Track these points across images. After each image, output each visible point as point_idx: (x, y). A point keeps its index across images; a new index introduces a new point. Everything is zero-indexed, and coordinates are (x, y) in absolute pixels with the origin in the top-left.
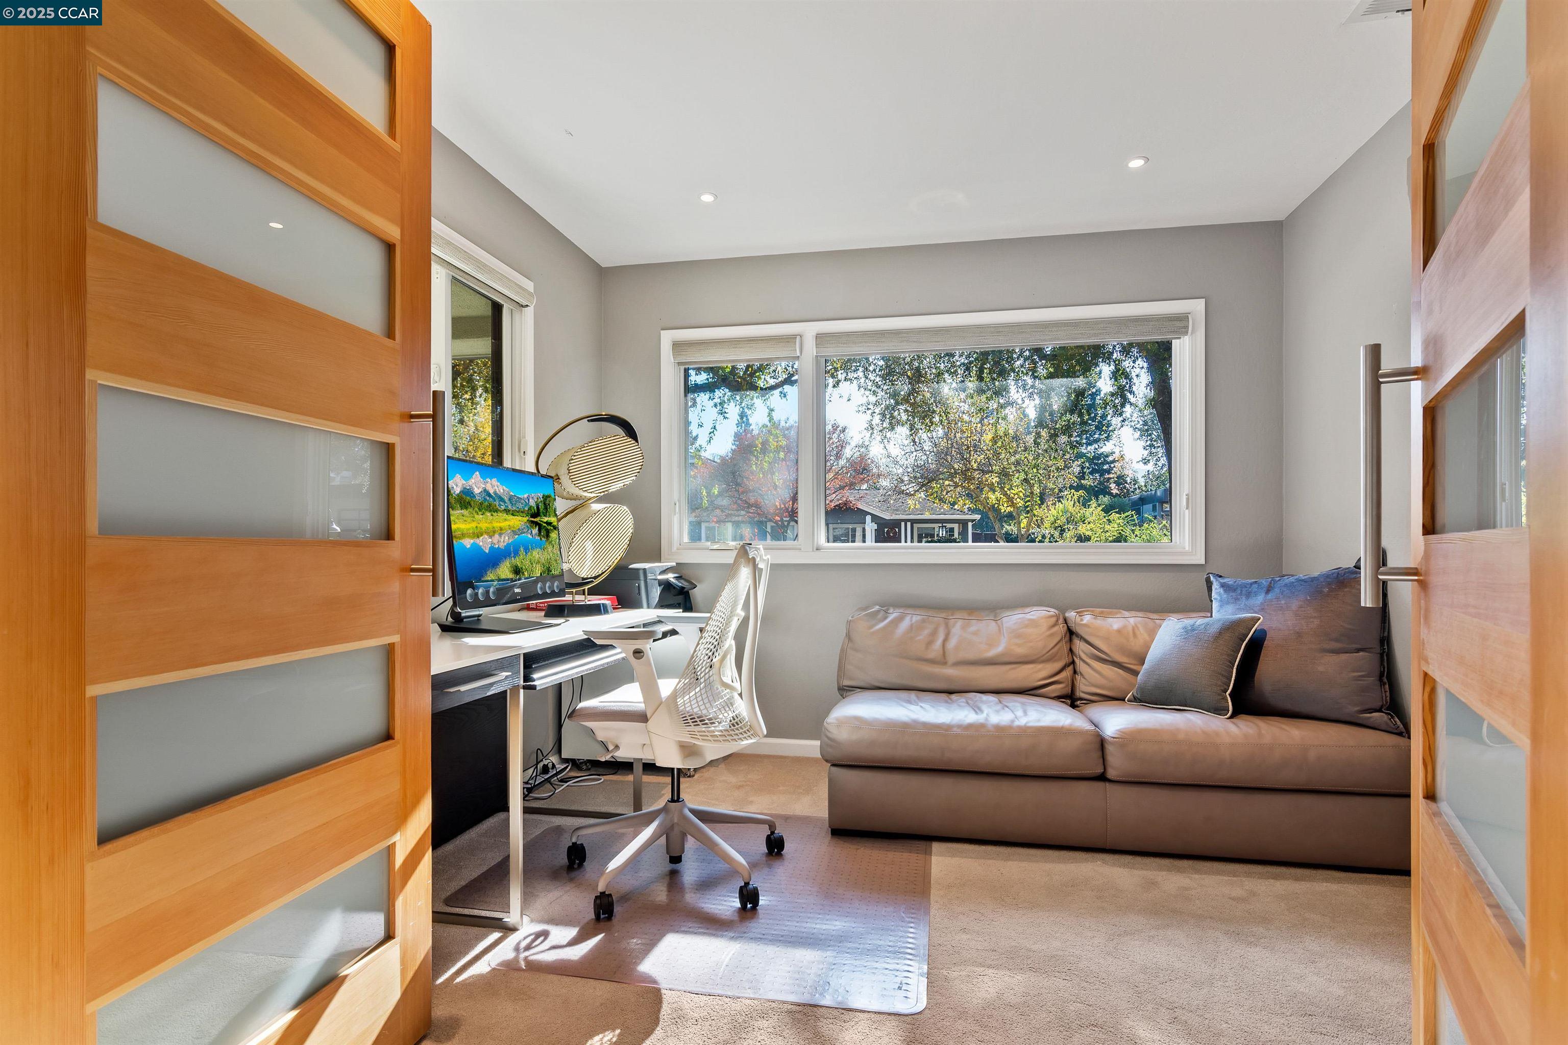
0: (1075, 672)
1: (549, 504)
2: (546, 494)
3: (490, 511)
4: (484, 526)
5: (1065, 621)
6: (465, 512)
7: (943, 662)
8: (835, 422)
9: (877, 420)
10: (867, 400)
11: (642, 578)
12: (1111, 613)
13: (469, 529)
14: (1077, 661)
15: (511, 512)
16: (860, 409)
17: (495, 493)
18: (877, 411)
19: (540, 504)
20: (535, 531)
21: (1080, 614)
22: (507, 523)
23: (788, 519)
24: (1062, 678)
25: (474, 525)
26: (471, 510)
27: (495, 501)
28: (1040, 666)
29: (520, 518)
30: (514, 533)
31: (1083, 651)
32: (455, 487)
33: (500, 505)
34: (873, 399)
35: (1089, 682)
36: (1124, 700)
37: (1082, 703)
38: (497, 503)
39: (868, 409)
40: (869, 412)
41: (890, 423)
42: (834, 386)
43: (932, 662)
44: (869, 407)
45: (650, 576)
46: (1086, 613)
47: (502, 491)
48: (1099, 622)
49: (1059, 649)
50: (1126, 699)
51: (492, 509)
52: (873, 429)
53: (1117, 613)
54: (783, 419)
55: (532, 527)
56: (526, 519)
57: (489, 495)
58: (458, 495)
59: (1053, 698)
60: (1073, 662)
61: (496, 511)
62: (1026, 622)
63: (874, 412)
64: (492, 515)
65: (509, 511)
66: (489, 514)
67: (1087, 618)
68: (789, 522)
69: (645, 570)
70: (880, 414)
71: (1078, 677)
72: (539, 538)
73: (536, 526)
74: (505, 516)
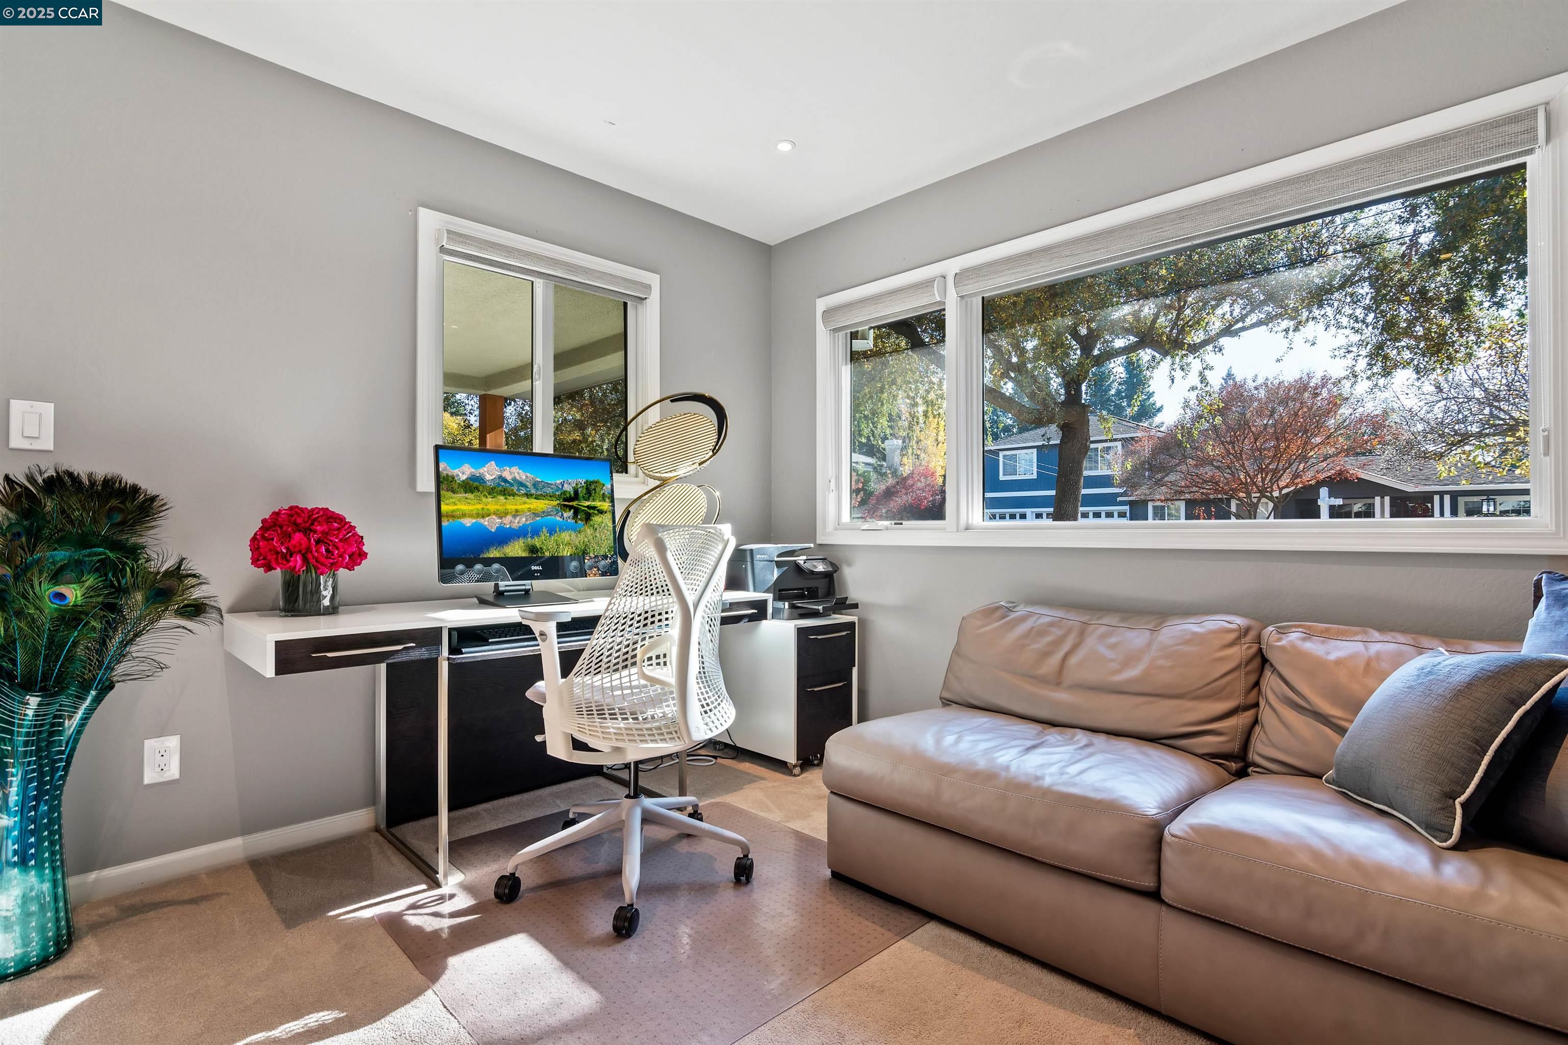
0: (1256, 722)
1: (595, 489)
2: (591, 479)
3: (504, 495)
4: (492, 507)
5: (1258, 639)
6: (469, 495)
7: (1057, 680)
8: (1325, 373)
9: (1362, 363)
10: (1347, 340)
11: (749, 559)
12: (1343, 633)
13: (472, 511)
14: (1262, 703)
15: (534, 496)
16: (1337, 353)
17: (514, 479)
18: (1364, 352)
19: (580, 490)
20: (569, 514)
21: (1282, 631)
22: (527, 506)
23: (1258, 495)
24: (1226, 727)
25: (479, 507)
26: (479, 494)
27: (513, 486)
28: (1189, 704)
29: (547, 502)
30: (536, 515)
31: (1272, 689)
32: (460, 475)
33: (519, 490)
34: (1356, 338)
35: (1270, 740)
36: (1321, 778)
37: (1254, 772)
38: (515, 489)
39: (1349, 352)
40: (1351, 355)
41: (1384, 368)
42: (1294, 331)
43: (1043, 681)
44: (1351, 349)
45: (758, 557)
46: (1293, 630)
47: (524, 477)
48: (1314, 647)
49: (1229, 683)
50: (1324, 778)
51: (505, 493)
52: (1356, 376)
53: (1357, 634)
54: (1250, 377)
55: (564, 510)
56: (555, 503)
57: (505, 481)
58: (463, 481)
59: (1202, 756)
60: (1257, 705)
61: (514, 495)
62: (1188, 637)
63: (1359, 355)
64: (506, 499)
65: (531, 495)
66: (502, 498)
67: (1294, 636)
68: (1259, 499)
69: (751, 550)
70: (1366, 356)
71: (1257, 729)
72: (573, 521)
73: (570, 510)
74: (525, 499)
